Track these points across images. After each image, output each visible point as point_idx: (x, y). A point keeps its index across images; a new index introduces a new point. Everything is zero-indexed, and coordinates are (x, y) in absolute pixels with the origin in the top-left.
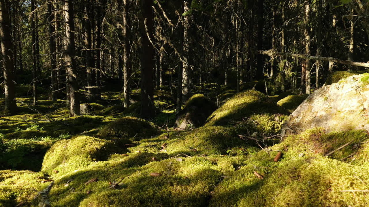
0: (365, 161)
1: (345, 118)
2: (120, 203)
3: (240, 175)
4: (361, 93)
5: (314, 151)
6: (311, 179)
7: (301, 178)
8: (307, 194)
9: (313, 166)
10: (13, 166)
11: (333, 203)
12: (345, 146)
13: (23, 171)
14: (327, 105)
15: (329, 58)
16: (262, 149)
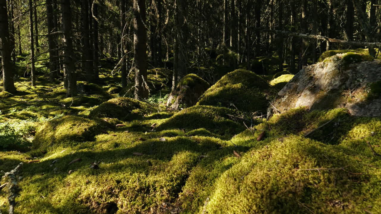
0: (343, 140)
1: (327, 97)
2: (97, 182)
3: (220, 154)
4: (344, 72)
5: (297, 130)
6: (281, 157)
7: (271, 156)
8: (274, 173)
9: (284, 145)
10: (4, 147)
11: (297, 181)
12: (325, 125)
13: (11, 152)
14: (312, 84)
15: (317, 36)
16: (247, 128)
